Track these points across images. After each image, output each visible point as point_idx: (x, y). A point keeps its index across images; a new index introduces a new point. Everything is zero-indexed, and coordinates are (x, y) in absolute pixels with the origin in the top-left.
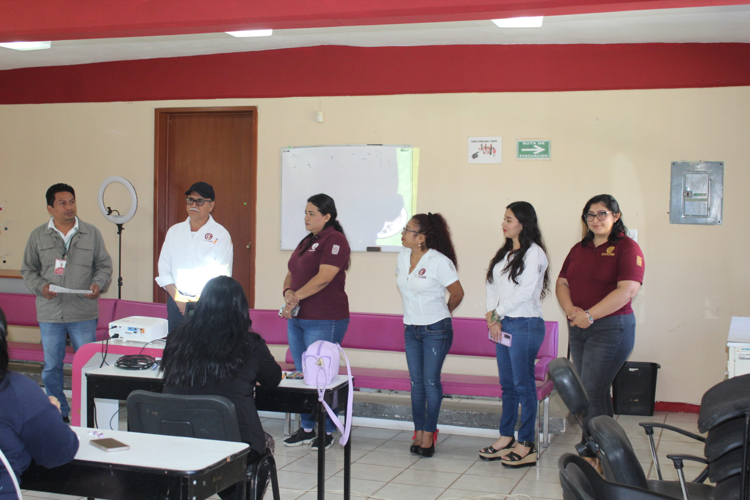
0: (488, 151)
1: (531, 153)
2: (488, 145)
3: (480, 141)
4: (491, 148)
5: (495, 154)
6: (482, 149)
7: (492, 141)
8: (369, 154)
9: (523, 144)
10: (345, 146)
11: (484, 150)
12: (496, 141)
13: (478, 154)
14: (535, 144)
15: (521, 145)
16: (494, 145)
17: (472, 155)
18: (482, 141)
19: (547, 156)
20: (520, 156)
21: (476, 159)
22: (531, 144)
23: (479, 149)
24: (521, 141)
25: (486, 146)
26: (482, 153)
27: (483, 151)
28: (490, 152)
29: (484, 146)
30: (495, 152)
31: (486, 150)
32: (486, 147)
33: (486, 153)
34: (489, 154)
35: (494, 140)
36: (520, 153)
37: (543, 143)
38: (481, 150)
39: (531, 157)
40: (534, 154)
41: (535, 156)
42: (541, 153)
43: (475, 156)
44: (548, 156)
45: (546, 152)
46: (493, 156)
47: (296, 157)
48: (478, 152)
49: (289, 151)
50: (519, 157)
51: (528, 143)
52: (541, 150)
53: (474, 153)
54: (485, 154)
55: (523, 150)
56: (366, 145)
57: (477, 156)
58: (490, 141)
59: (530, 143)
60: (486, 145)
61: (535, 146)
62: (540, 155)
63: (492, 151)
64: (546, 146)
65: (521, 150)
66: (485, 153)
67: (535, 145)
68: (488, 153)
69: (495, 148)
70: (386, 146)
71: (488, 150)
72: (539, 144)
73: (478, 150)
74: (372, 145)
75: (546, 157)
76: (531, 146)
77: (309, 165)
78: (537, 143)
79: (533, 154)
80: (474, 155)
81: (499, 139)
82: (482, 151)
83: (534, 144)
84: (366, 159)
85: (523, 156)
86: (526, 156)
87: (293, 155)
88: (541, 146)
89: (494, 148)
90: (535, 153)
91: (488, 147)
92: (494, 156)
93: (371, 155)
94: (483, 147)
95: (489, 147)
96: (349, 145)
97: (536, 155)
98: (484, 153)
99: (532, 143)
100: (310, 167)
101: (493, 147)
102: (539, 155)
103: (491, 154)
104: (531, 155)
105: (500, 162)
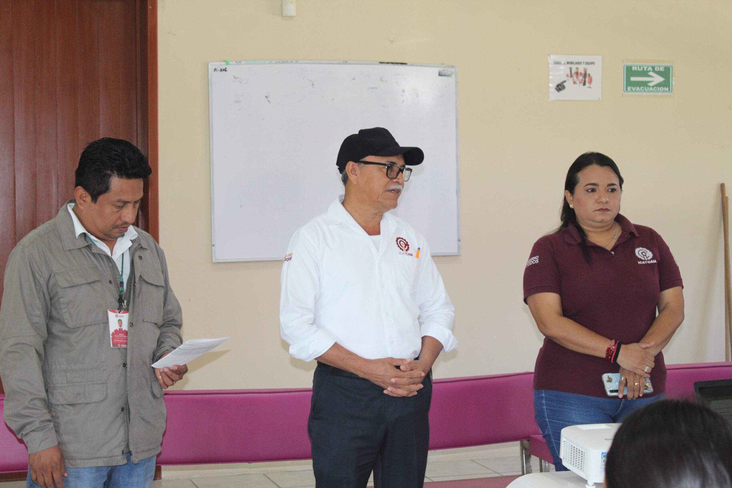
0: (581, 80)
1: (645, 84)
2: (581, 70)
3: (568, 63)
4: (585, 74)
5: (592, 85)
6: (571, 76)
7: (587, 63)
8: (382, 80)
9: (633, 69)
10: (339, 64)
11: (575, 78)
12: (593, 63)
13: (565, 84)
14: (651, 69)
15: (630, 72)
16: (590, 70)
17: (555, 85)
18: (572, 63)
19: (667, 89)
20: (629, 88)
21: (562, 92)
22: (645, 69)
23: (567, 75)
24: (629, 64)
25: (578, 70)
26: (572, 82)
27: (573, 80)
28: (583, 82)
29: (574, 70)
30: (591, 81)
31: (577, 78)
32: (577, 73)
33: (578, 82)
34: (582, 85)
35: (590, 61)
36: (629, 83)
37: (662, 69)
38: (569, 78)
39: (645, 91)
40: (650, 87)
41: (651, 89)
42: (659, 85)
43: (560, 87)
44: (669, 90)
45: (666, 84)
46: (588, 87)
47: (241, 83)
48: (565, 81)
49: (225, 70)
50: (627, 90)
51: (640, 68)
52: (660, 79)
53: (559, 82)
54: (575, 85)
55: (633, 79)
56: (378, 63)
57: (564, 88)
58: (583, 63)
59: (643, 69)
60: (577, 68)
61: (651, 73)
62: (658, 88)
63: (587, 79)
64: (666, 73)
65: (630, 79)
66: (576, 82)
67: (650, 71)
68: (580, 83)
69: (591, 75)
70: (412, 65)
71: (581, 78)
72: (656, 70)
73: (564, 78)
74: (388, 63)
75: (666, 91)
76: (645, 73)
77: (266, 97)
78: (653, 68)
79: (647, 86)
80: (558, 86)
81: (598, 59)
82: (571, 79)
83: (649, 69)
84: (376, 88)
85: (634, 90)
86: (638, 88)
87: (235, 78)
88: (659, 73)
89: (589, 75)
90: (651, 84)
91: (581, 74)
92: (590, 87)
93: (386, 81)
94: (573, 72)
95: (583, 72)
96: (346, 63)
97: (653, 87)
98: (574, 83)
99: (647, 69)
100: (269, 101)
101: (588, 73)
102: (656, 88)
103: (584, 84)
104: (645, 88)
105: (599, 99)
